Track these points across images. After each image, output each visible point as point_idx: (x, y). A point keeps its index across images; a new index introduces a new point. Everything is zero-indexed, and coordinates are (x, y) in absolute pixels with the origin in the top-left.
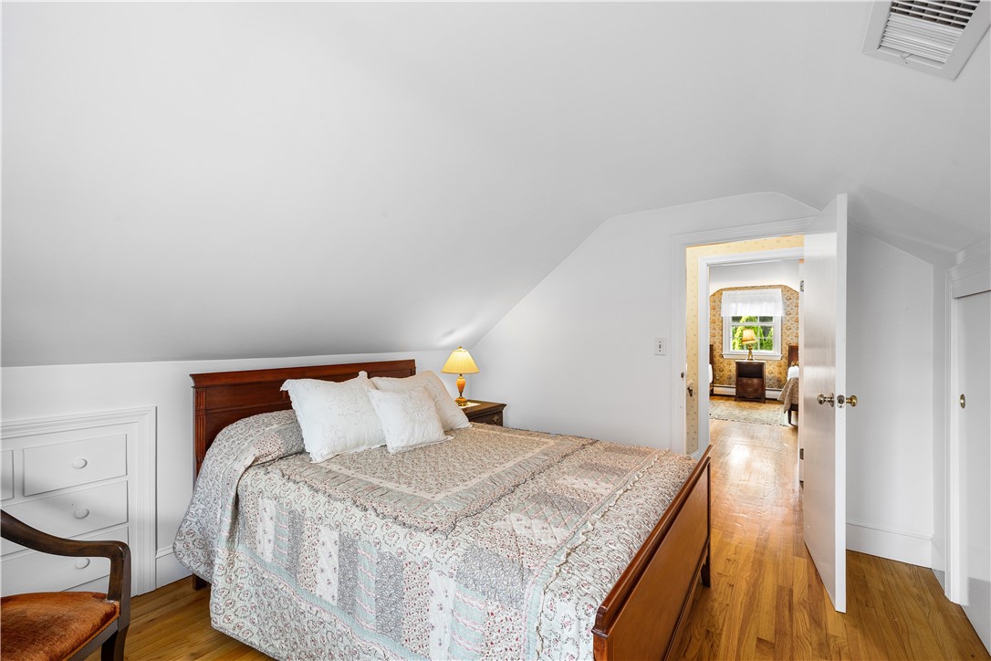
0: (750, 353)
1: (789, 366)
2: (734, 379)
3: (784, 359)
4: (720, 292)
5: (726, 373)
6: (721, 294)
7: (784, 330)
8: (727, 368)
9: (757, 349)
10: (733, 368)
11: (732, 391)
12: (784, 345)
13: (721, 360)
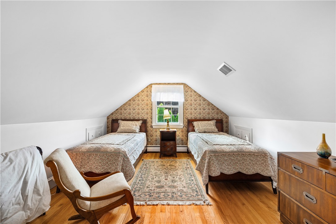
0: (168, 125)
1: (188, 131)
2: (159, 140)
3: (185, 128)
4: (151, 85)
5: (154, 137)
6: (151, 87)
7: (185, 110)
8: (155, 134)
9: (171, 122)
10: (158, 134)
11: (158, 149)
12: (185, 119)
13: (151, 129)
